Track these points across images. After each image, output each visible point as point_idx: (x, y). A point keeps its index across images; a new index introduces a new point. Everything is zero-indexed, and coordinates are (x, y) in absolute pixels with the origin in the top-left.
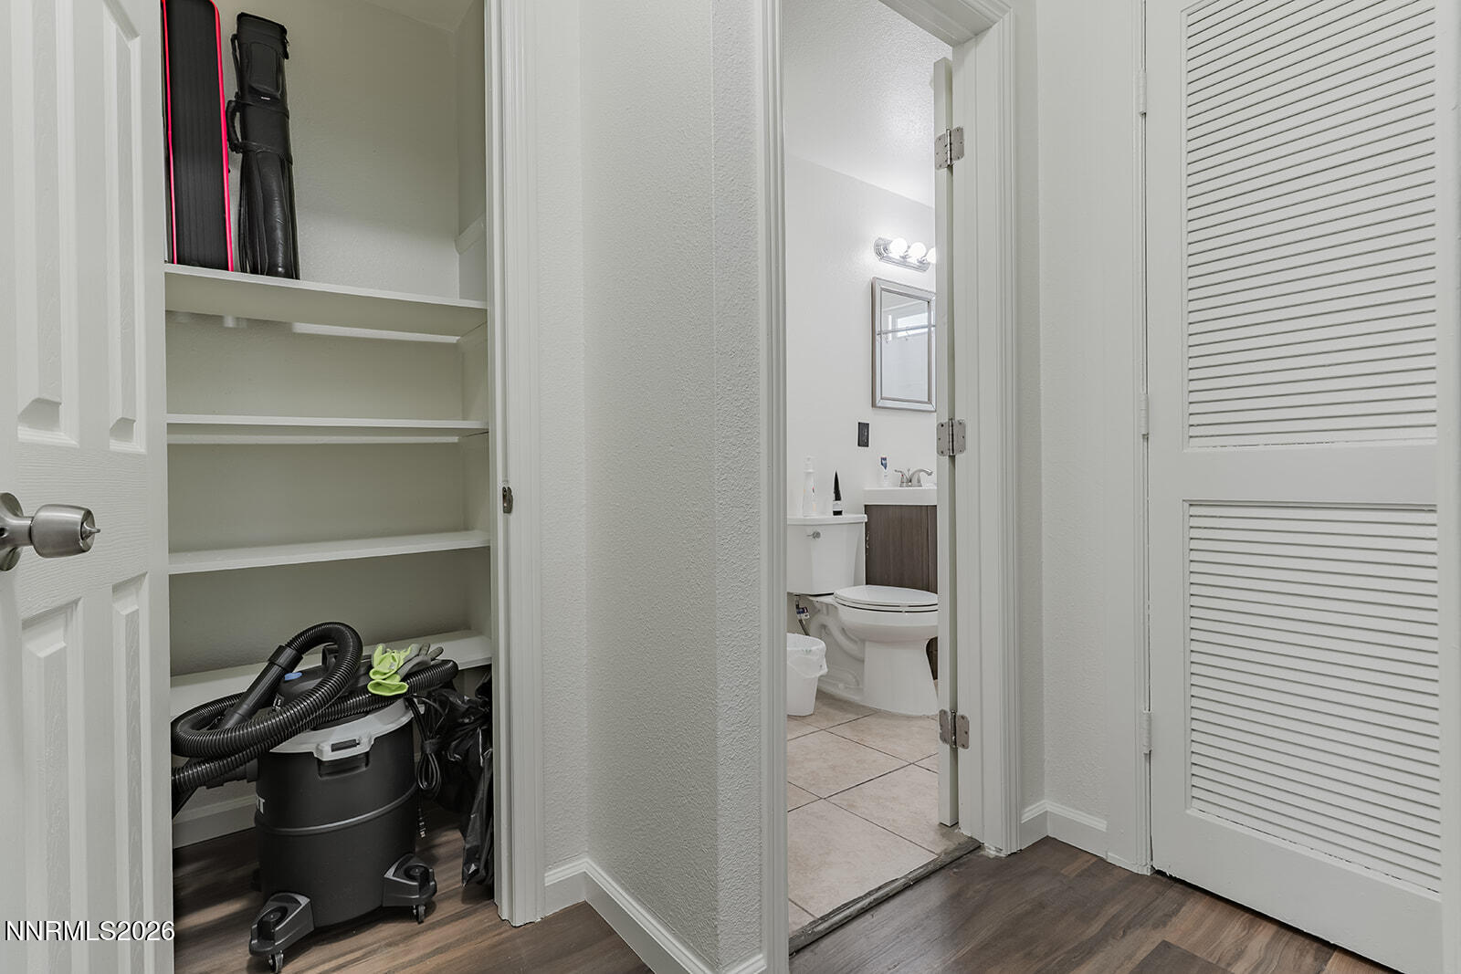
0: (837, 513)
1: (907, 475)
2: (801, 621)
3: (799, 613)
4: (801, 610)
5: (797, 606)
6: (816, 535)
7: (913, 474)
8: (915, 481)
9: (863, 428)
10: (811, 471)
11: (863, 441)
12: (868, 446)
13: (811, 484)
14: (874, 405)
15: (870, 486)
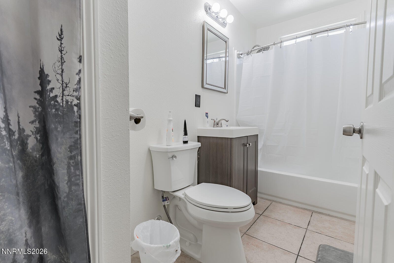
0: (185, 142)
1: (217, 121)
2: (164, 206)
3: (164, 201)
4: (164, 199)
5: (163, 197)
6: (174, 157)
7: (219, 121)
8: (220, 124)
9: (198, 97)
10: (171, 119)
11: (198, 104)
12: (200, 107)
13: (171, 126)
14: (203, 87)
15: (200, 127)
